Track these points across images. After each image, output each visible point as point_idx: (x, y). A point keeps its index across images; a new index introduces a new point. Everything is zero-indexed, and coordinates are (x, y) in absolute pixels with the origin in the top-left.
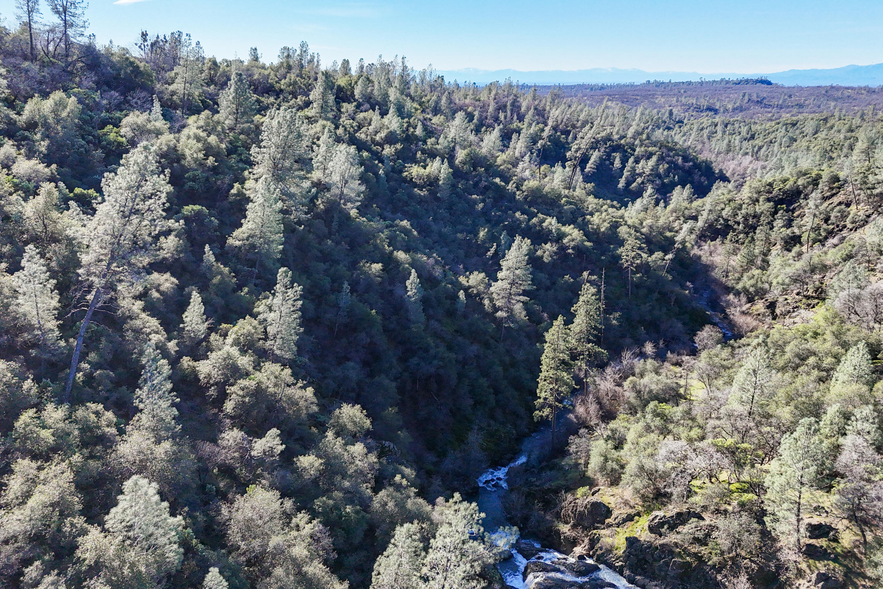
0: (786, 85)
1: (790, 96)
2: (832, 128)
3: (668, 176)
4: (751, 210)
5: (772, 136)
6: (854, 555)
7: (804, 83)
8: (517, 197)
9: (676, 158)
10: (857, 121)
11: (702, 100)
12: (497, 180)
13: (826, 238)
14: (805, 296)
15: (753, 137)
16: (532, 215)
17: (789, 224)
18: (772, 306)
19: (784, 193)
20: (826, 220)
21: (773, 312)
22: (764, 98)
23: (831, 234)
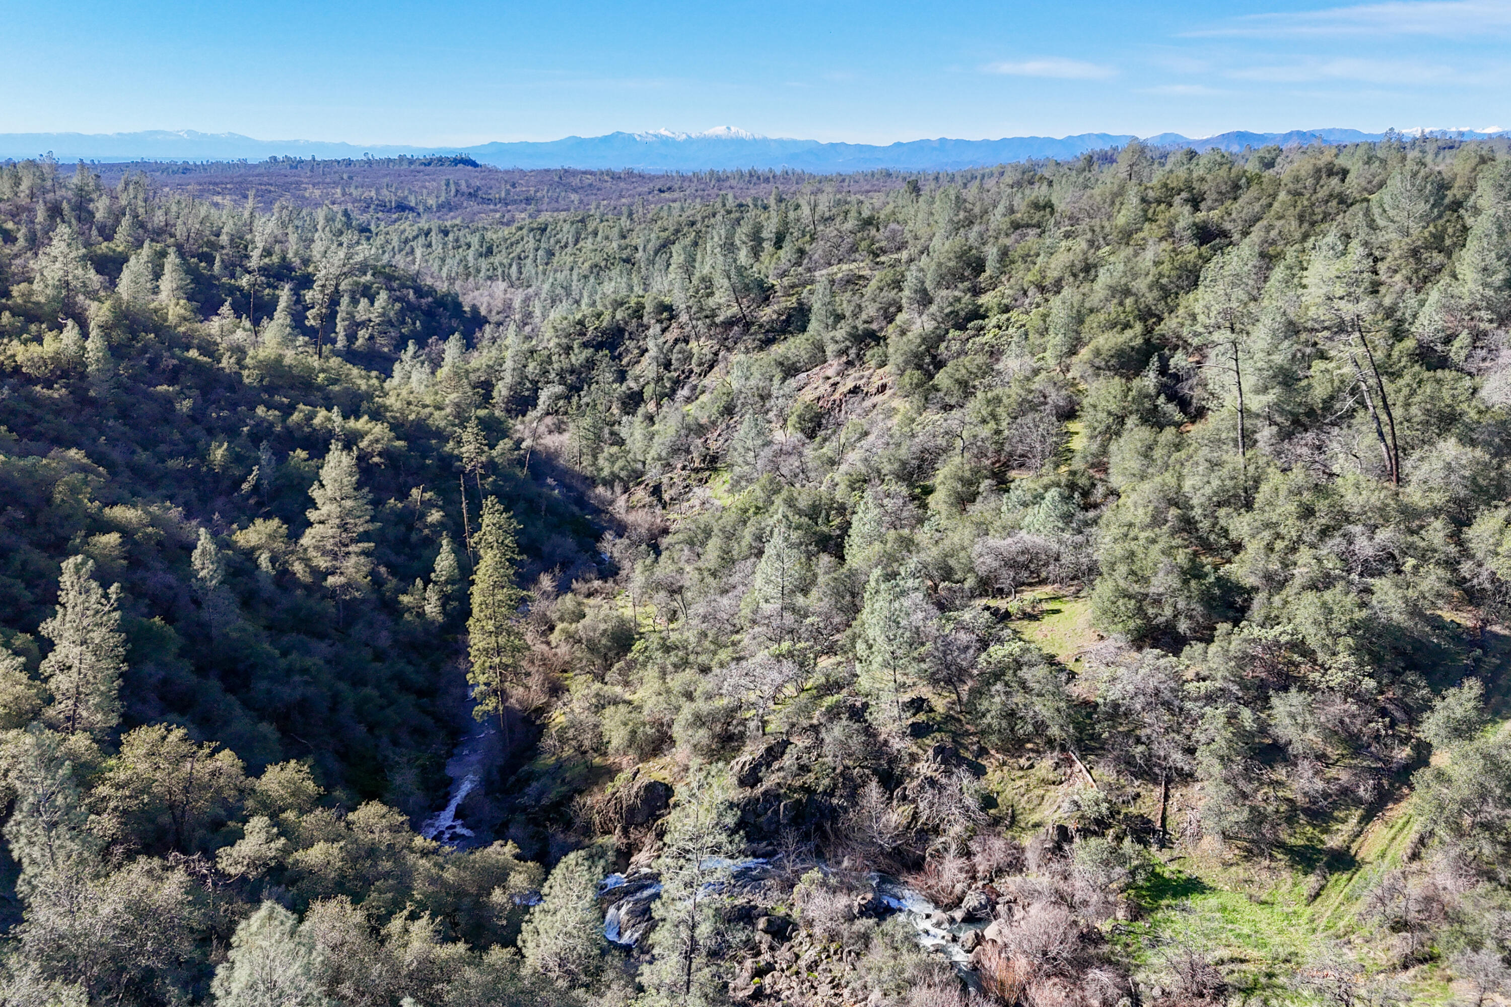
0: (501, 166)
1: (514, 185)
2: (595, 234)
3: (403, 322)
4: (565, 364)
5: (518, 249)
6: (952, 717)
7: (526, 165)
8: (247, 381)
9: (405, 291)
10: (625, 222)
11: (385, 192)
12: (193, 353)
13: (674, 391)
14: (693, 470)
15: (490, 252)
16: (289, 410)
17: (622, 376)
18: (657, 491)
19: (603, 333)
20: (667, 365)
21: (660, 499)
22: (479, 188)
23: (677, 383)
